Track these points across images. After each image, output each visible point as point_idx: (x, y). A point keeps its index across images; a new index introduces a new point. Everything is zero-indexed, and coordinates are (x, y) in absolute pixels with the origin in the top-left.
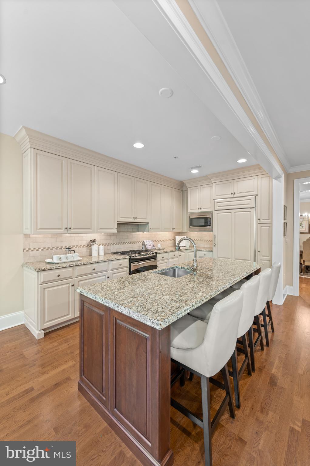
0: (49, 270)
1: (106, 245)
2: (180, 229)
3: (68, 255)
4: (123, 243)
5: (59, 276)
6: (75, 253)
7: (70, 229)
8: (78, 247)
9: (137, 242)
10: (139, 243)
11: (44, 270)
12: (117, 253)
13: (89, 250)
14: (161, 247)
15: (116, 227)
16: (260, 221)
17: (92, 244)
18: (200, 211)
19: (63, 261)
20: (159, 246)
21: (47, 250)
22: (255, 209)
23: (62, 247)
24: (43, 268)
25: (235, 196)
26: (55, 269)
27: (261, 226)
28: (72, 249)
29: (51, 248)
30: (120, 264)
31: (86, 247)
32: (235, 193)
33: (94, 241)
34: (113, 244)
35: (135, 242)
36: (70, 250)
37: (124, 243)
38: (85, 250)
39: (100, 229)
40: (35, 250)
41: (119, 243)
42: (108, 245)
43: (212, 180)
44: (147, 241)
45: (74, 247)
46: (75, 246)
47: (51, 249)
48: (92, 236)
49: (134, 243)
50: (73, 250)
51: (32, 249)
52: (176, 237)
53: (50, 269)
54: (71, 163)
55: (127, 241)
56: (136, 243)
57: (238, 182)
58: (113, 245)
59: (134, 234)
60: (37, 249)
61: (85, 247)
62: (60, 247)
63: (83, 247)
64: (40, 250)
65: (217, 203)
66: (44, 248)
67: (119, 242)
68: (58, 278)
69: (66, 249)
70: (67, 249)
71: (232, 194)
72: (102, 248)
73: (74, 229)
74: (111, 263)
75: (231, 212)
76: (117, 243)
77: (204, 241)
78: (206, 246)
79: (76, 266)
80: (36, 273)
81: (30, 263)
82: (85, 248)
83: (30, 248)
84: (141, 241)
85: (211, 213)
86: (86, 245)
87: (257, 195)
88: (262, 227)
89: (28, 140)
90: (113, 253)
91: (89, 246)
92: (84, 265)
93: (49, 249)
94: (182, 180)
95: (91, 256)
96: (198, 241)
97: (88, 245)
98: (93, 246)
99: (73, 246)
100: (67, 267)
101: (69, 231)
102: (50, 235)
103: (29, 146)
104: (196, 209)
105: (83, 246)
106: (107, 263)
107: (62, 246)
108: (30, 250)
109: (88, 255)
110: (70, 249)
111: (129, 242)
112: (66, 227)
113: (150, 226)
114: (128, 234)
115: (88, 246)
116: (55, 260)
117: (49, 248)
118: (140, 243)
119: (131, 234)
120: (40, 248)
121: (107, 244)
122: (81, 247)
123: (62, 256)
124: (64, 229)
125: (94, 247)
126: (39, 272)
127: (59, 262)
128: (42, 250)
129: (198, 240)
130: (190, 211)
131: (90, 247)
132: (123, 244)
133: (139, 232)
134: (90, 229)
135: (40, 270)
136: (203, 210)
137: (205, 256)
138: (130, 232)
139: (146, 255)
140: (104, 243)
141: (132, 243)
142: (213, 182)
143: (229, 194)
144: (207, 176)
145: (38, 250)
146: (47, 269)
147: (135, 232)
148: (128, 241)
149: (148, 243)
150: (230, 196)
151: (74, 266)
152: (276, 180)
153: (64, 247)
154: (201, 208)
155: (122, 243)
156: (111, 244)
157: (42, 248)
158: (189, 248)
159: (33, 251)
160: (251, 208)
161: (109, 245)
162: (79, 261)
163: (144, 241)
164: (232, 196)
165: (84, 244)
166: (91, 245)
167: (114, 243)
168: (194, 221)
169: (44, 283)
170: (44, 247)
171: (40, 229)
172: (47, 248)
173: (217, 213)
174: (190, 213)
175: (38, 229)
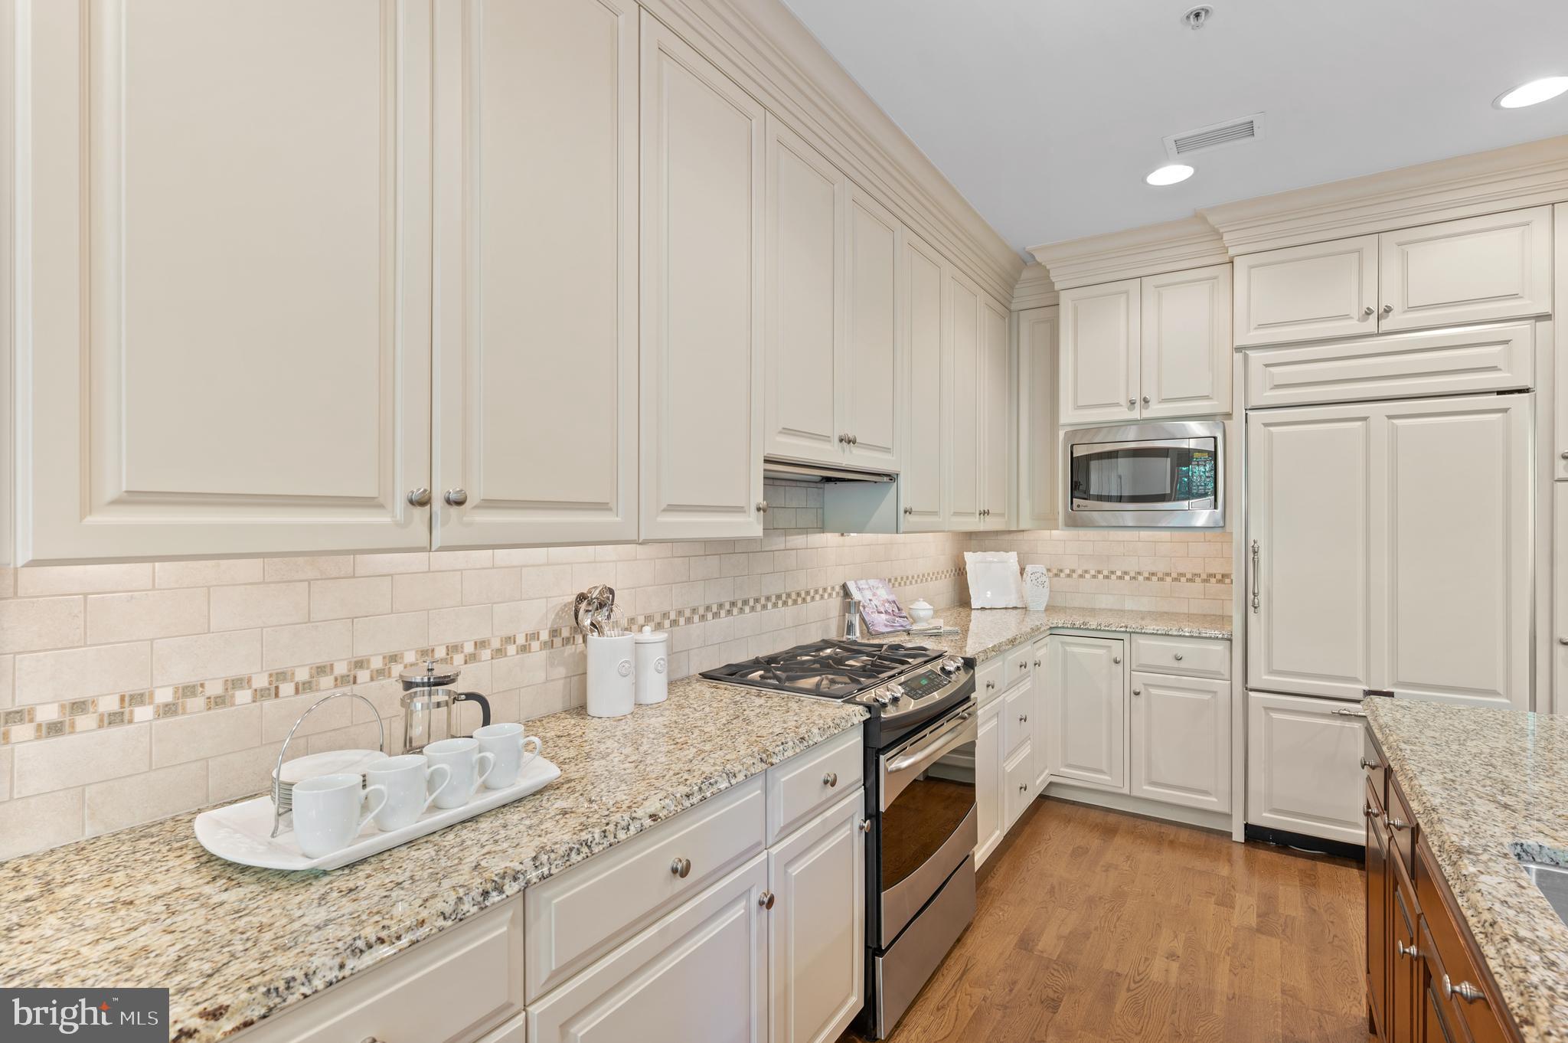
2: (1000, 515)
3: (433, 755)
4: (751, 602)
6: (486, 721)
7: (460, 503)
8: (486, 654)
9: (815, 592)
10: (823, 597)
12: (734, 674)
13: (561, 672)
15: (759, 498)
16: (1566, 467)
17: (587, 622)
18: (1139, 414)
20: (922, 614)
21: (218, 701)
22: (1529, 395)
23: (360, 664)
25: (1391, 323)
29: (261, 681)
30: (828, 772)
31: (545, 646)
32: (1388, 310)
33: (604, 601)
35: (807, 593)
37: (756, 600)
38: (536, 673)
40: (85, 722)
42: (675, 623)
43: (1226, 237)
44: (862, 583)
46: (469, 648)
47: (259, 695)
50: (470, 696)
51: (47, 714)
52: (969, 556)
55: (773, 591)
56: (813, 598)
57: (1406, 248)
59: (798, 540)
60: (107, 705)
61: (535, 645)
62: (339, 667)
63: (524, 649)
64: (143, 713)
65: (1267, 366)
66: (189, 691)
67: (732, 599)
71: (1369, 312)
72: (656, 652)
73: (490, 504)
74: (782, 778)
75: (1365, 419)
76: (721, 605)
77: (1120, 578)
78: (1129, 605)
79: (547, 879)
82: (538, 656)
84: (833, 588)
86: (545, 636)
87: (1547, 317)
90: (706, 676)
91: (569, 642)
93: (243, 696)
94: (1029, 248)
95: (580, 710)
96: (1081, 576)
97: (554, 632)
98: (592, 640)
99: (453, 649)
101: (450, 525)
102: (250, 569)
104: (1117, 405)
105: (521, 640)
106: (756, 788)
107: (361, 652)
109: (558, 705)
111: (779, 597)
112: (418, 487)
113: (907, 491)
115: (558, 641)
117: (236, 683)
118: (832, 595)
119: (789, 545)
120: (135, 699)
121: (673, 616)
122: (511, 649)
124: (400, 502)
125: (605, 650)
128: (169, 710)
129: (1080, 572)
130: (1069, 416)
133: (822, 529)
134: (602, 507)
136: (1159, 411)
137: (1182, 664)
140: (668, 605)
141: (795, 602)
142: (1238, 251)
143: (1346, 317)
144: (1199, 217)
145: (115, 719)
147: (805, 530)
148: (774, 588)
149: (868, 595)
150: (1353, 326)
151: (525, 888)
154: (1146, 401)
155: (745, 602)
157: (163, 696)
159: (54, 729)
161: (682, 621)
163: (844, 587)
164: (1371, 325)
165: (530, 629)
166: (579, 633)
170: (192, 679)
171: (134, 498)
172: (215, 689)
173: (1266, 425)
174: (1069, 429)
175: (111, 492)
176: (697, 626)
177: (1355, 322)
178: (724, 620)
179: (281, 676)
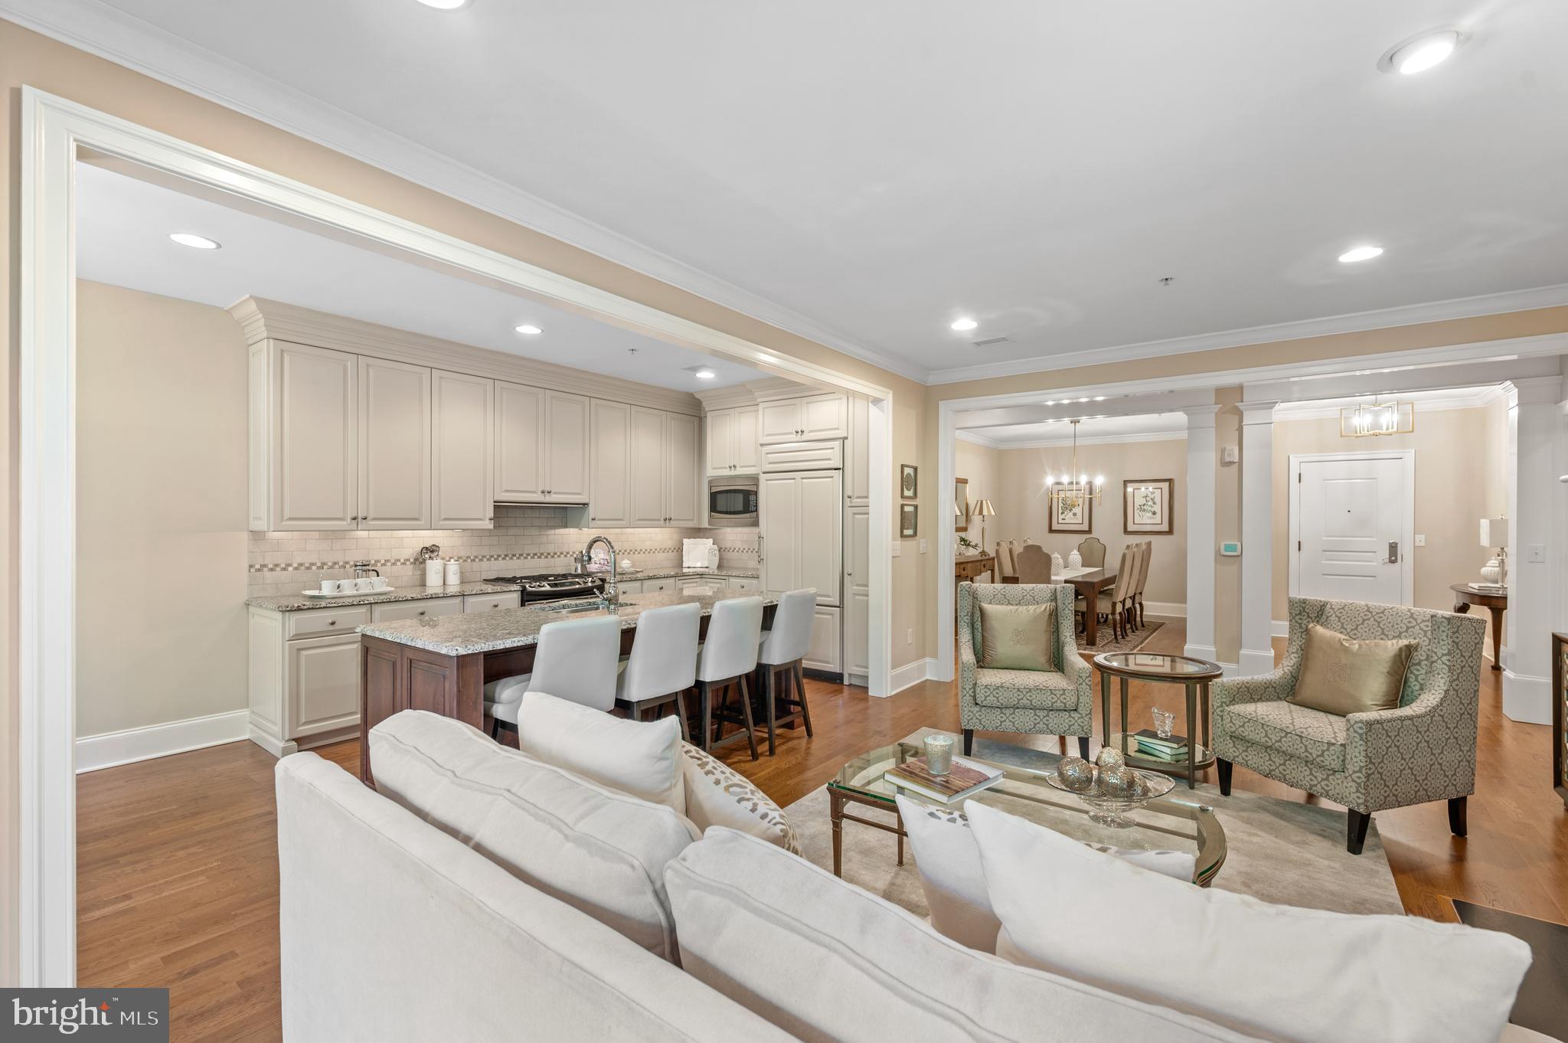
0: (309, 609)
1: (469, 560)
2: (693, 520)
3: (359, 581)
4: (518, 556)
5: (333, 623)
6: (378, 576)
7: (365, 519)
8: (389, 564)
9: (562, 553)
10: (566, 556)
11: (299, 609)
13: (418, 573)
14: (632, 567)
15: (492, 515)
16: (851, 502)
17: (427, 556)
18: (733, 473)
19: (348, 592)
20: (623, 565)
21: (308, 568)
22: (841, 471)
23: (347, 563)
24: (296, 605)
25: (805, 437)
26: (324, 607)
27: (855, 514)
28: (370, 568)
29: (319, 564)
30: (495, 603)
31: (412, 563)
32: (802, 432)
33: (432, 550)
34: (488, 557)
35: (555, 554)
36: (365, 568)
37: (521, 555)
38: (408, 572)
39: (445, 519)
40: (278, 569)
41: (506, 556)
42: (473, 561)
43: (756, 394)
45: (379, 564)
46: (383, 562)
47: (318, 568)
48: (427, 537)
49: (553, 557)
50: (373, 570)
51: (271, 566)
52: (686, 541)
53: (312, 608)
54: (368, 365)
55: (532, 552)
56: (559, 556)
57: (810, 404)
58: (488, 560)
59: (552, 532)
60: (283, 566)
61: (408, 563)
62: (341, 563)
63: (404, 564)
64: (290, 569)
65: (769, 453)
66: (301, 565)
67: (506, 554)
68: (332, 628)
69: (356, 566)
70: (358, 567)
71: (797, 432)
72: (453, 567)
73: (375, 519)
74: (470, 600)
75: (797, 479)
76: (499, 556)
77: (749, 551)
79: (377, 603)
80: (279, 615)
81: (266, 597)
82: (409, 567)
83: (266, 563)
84: (574, 553)
85: (755, 479)
86: (412, 560)
87: (846, 438)
88: (856, 516)
89: (262, 322)
90: (488, 580)
91: (421, 563)
92: (396, 601)
93: (314, 568)
94: (691, 391)
95: (424, 581)
97: (416, 560)
98: (429, 562)
99: (377, 561)
100: (353, 605)
101: (363, 525)
102: (316, 535)
103: (265, 334)
104: (726, 468)
105: (402, 561)
106: (458, 600)
107: (347, 559)
108: (265, 569)
109: (415, 580)
110: (367, 567)
112: (355, 515)
113: (592, 511)
114: (535, 532)
115: (418, 563)
116: (327, 589)
117: (312, 564)
118: (572, 556)
119: (542, 533)
120: (289, 565)
121: (472, 558)
122: (399, 563)
123: (344, 583)
124: (349, 518)
125: (434, 566)
126: (287, 614)
127: (336, 594)
128: (296, 569)
130: (711, 472)
131: (422, 565)
132: (518, 558)
133: (566, 527)
134: (417, 519)
135: (289, 609)
136: (739, 471)
138: (540, 527)
139: (573, 583)
140: (463, 553)
141: (546, 557)
142: (759, 400)
143: (791, 433)
145: (284, 569)
146: (305, 607)
147: (555, 527)
148: (533, 550)
150: (794, 438)
151: (371, 604)
152: (875, 405)
153: (352, 563)
154: (735, 466)
155: (514, 555)
156: (484, 557)
157: (295, 565)
158: (716, 572)
159: (272, 570)
160: (835, 469)
161: (477, 560)
162: (385, 594)
163: (582, 552)
164: (798, 437)
165: (406, 558)
166: (424, 560)
167: (492, 556)
168: (720, 499)
169: (298, 637)
170: (301, 562)
171: (290, 519)
172: (307, 565)
173: (767, 480)
174: (710, 479)
175: (286, 518)
176: (485, 563)
177: (794, 436)
178: (500, 561)
179: (324, 564)
